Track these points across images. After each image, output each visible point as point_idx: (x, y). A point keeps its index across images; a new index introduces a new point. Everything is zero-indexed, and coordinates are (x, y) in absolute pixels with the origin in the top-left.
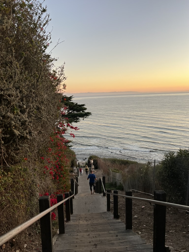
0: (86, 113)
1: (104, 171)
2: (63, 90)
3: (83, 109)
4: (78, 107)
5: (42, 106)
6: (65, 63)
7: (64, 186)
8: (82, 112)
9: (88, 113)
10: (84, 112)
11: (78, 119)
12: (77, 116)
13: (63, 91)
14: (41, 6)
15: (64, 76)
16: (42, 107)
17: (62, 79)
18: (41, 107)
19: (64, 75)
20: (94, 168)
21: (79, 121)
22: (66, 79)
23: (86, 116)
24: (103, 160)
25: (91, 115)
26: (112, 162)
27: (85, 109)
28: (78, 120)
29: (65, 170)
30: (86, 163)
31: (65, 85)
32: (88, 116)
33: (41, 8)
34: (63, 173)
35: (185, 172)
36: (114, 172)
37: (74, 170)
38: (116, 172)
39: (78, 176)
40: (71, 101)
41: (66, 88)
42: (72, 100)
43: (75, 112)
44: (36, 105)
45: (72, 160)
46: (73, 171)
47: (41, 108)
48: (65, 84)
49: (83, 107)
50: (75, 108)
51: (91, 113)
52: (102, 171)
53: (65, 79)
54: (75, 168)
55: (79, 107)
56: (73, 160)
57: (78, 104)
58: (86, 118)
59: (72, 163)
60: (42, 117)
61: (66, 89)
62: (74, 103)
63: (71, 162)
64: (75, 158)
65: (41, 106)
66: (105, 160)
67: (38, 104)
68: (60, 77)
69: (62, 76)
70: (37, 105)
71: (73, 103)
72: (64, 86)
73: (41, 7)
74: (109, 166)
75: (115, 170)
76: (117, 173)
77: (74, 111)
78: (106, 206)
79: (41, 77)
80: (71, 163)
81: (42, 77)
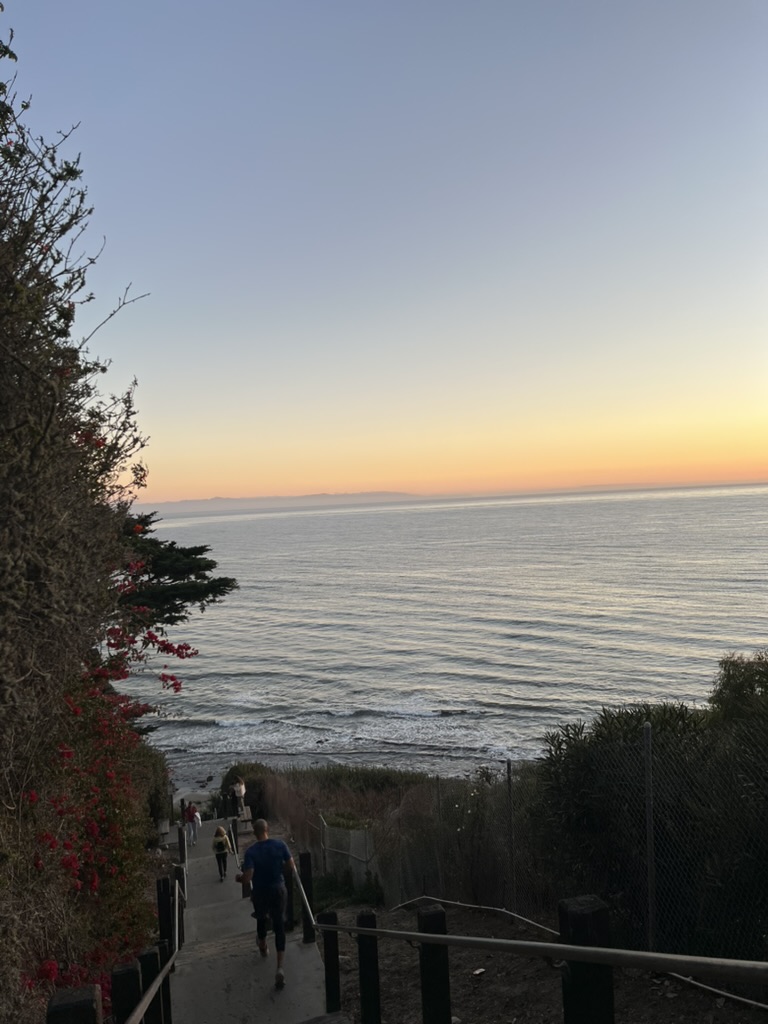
0: (215, 581)
1: (293, 827)
2: (131, 489)
3: (202, 563)
4: (177, 560)
5: (50, 561)
6: (135, 383)
7: (123, 918)
8: (197, 578)
10: (206, 578)
11: (178, 609)
12: (174, 597)
13: (130, 492)
14: (56, 155)
15: (134, 433)
16: (51, 567)
17: (127, 444)
18: (48, 565)
19: (135, 430)
20: (250, 817)
21: (185, 617)
22: (142, 446)
23: (215, 596)
24: (288, 779)
25: (234, 591)
26: (326, 784)
27: (211, 565)
28: (179, 612)
29: (128, 839)
30: (214, 800)
31: (142, 469)
32: (223, 593)
33: (54, 165)
34: (119, 859)
35: (631, 801)
36: (338, 825)
37: (163, 834)
38: (349, 828)
39: (183, 861)
40: (149, 536)
41: (147, 480)
42: (151, 531)
43: (167, 580)
44: (26, 556)
45: (153, 792)
46: (157, 840)
47: (47, 571)
48: (143, 466)
49: (199, 556)
50: (167, 562)
52: (286, 830)
53: (138, 445)
54: (165, 827)
55: (182, 556)
56: (158, 792)
57: (179, 545)
58: (213, 601)
59: (152, 806)
60: (48, 607)
61: (145, 486)
62: (162, 543)
63: (150, 801)
64: (166, 782)
65: (46, 561)
66: (295, 775)
67: (36, 554)
68: (120, 437)
69: (128, 433)
70: (29, 555)
71: (155, 543)
72: (140, 473)
73: (52, 159)
74: (313, 801)
75: (342, 820)
76: (351, 832)
77: (162, 576)
78: (319, 988)
79: (48, 436)
80: (148, 806)
81: (52, 438)
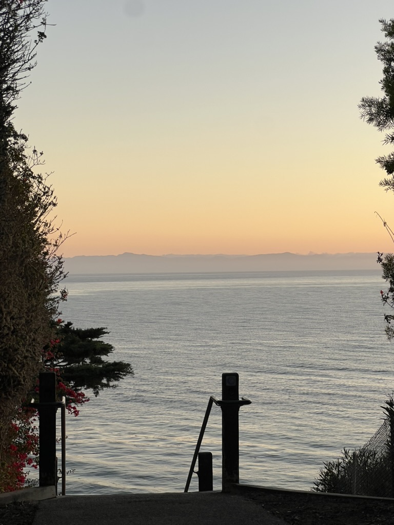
0: (110, 365)
3: (98, 347)
8: (92, 362)
9: (115, 364)
23: (108, 381)
25: (129, 376)
51: (129, 365)
58: (107, 386)
72: (64, 294)
77: (56, 358)
